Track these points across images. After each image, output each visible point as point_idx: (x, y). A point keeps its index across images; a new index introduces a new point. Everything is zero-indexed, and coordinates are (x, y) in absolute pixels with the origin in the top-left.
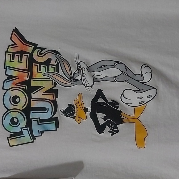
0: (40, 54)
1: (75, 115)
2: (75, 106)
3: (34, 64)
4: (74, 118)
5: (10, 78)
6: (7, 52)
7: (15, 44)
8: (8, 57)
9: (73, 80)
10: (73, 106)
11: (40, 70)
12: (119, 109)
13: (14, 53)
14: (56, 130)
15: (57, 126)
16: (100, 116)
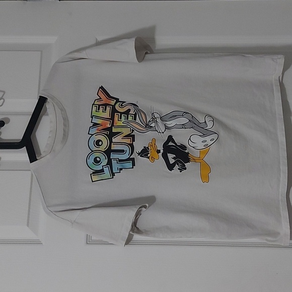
0: (121, 105)
1: (149, 155)
2: (149, 148)
3: (116, 114)
4: (149, 158)
5: (95, 125)
6: (93, 104)
7: (101, 98)
8: (94, 108)
9: (148, 126)
10: (148, 148)
11: (121, 118)
12: (186, 151)
13: (99, 105)
14: (133, 168)
15: (134, 164)
16: (171, 156)
